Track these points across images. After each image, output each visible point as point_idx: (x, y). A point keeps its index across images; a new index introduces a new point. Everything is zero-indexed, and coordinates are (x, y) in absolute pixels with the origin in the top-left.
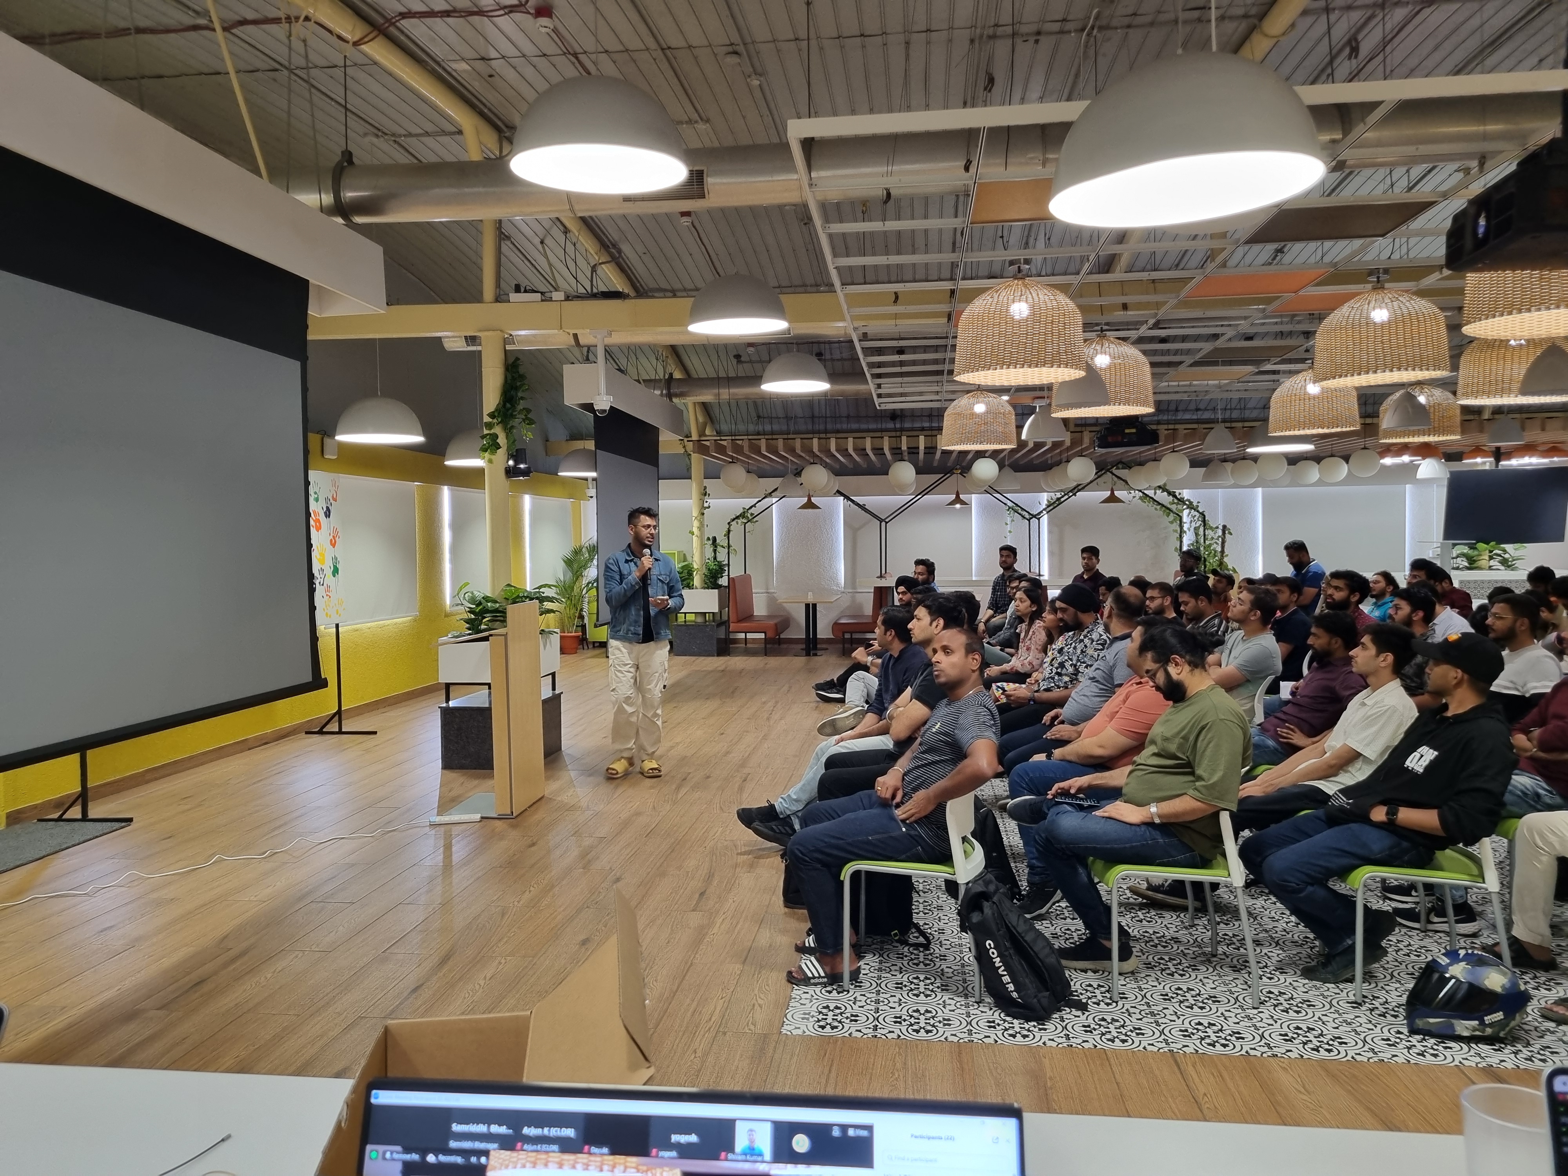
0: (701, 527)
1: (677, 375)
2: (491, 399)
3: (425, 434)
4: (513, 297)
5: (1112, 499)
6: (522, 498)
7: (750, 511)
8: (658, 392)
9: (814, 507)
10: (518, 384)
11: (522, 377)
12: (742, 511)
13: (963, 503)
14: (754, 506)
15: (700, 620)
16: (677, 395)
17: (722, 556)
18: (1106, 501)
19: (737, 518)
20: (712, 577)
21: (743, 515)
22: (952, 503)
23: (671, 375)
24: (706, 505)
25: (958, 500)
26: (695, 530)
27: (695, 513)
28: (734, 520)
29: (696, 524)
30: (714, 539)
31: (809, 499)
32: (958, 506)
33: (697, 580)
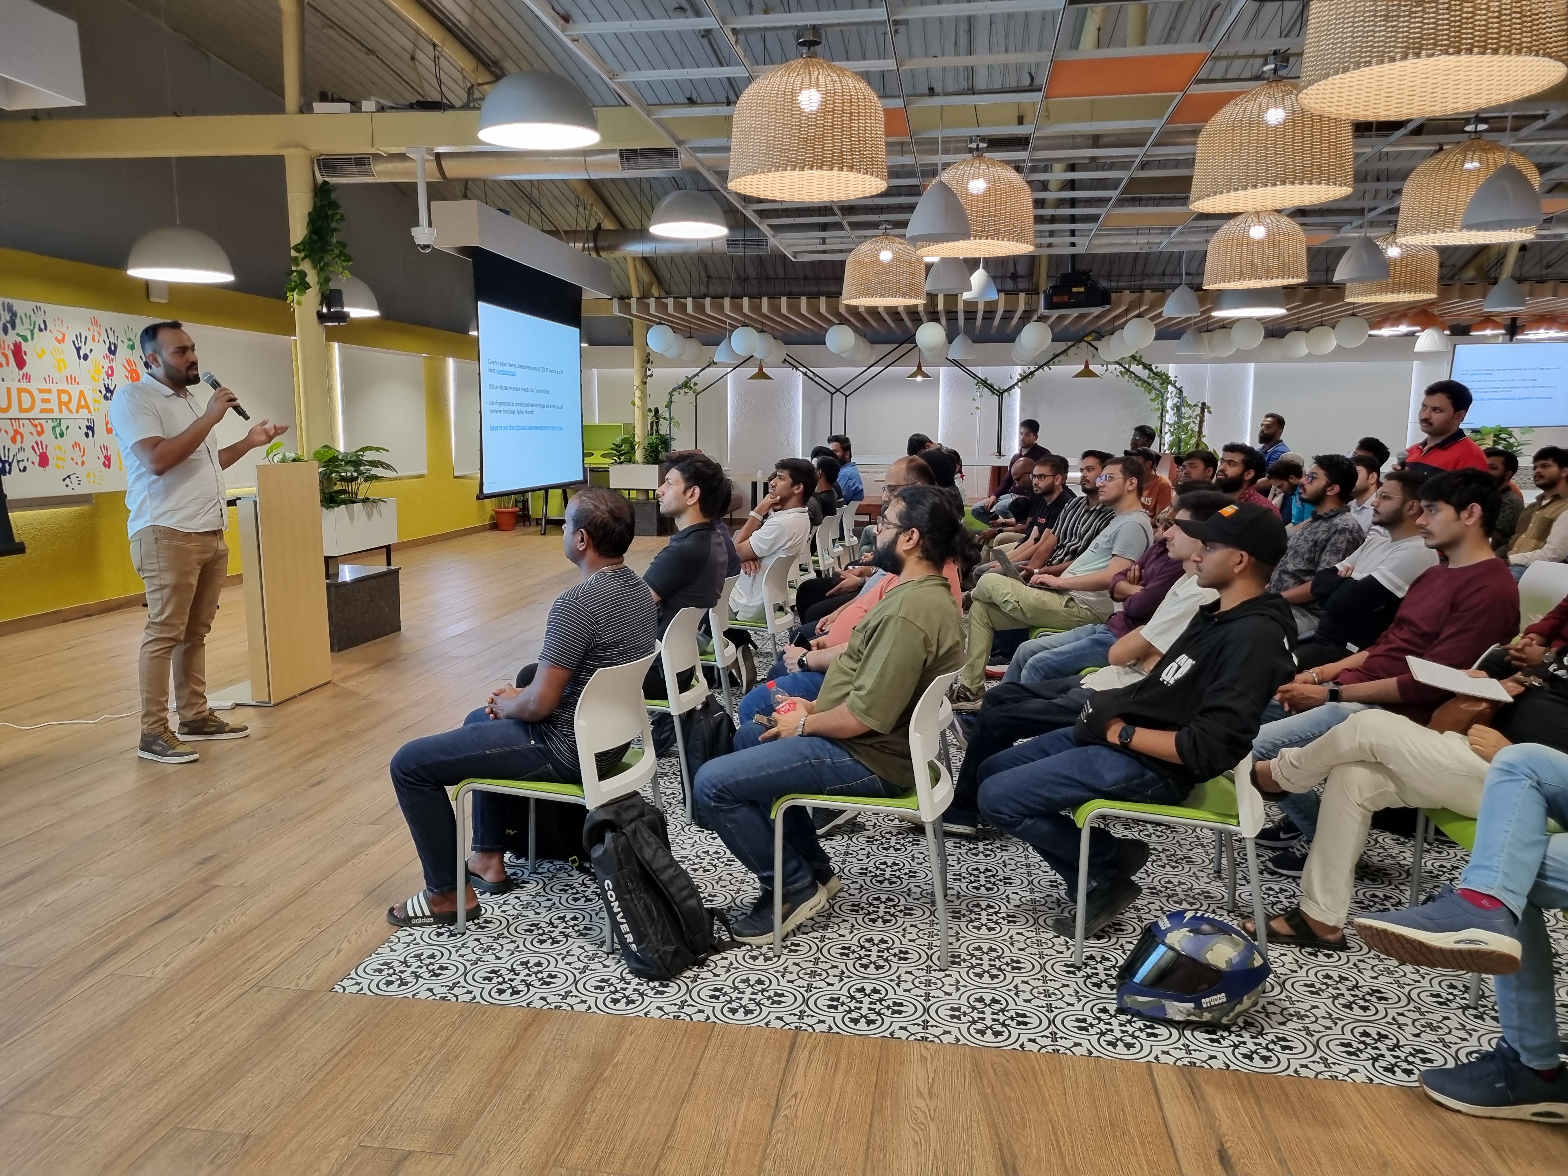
0: (644, 396)
1: (608, 225)
2: (298, 231)
3: (235, 272)
4: (318, 106)
5: (1087, 373)
6: (444, 361)
7: (693, 381)
8: (579, 245)
9: (767, 377)
10: (330, 212)
11: (334, 205)
12: (684, 380)
13: (925, 375)
14: (697, 375)
15: (642, 497)
16: (604, 249)
17: (663, 430)
18: (1080, 375)
19: (680, 388)
20: (653, 452)
21: (686, 385)
22: (914, 375)
23: (599, 226)
24: (649, 373)
25: (919, 371)
26: (637, 401)
27: (637, 382)
28: (674, 390)
29: (638, 393)
30: (657, 411)
31: (761, 369)
32: (919, 379)
33: (639, 455)
